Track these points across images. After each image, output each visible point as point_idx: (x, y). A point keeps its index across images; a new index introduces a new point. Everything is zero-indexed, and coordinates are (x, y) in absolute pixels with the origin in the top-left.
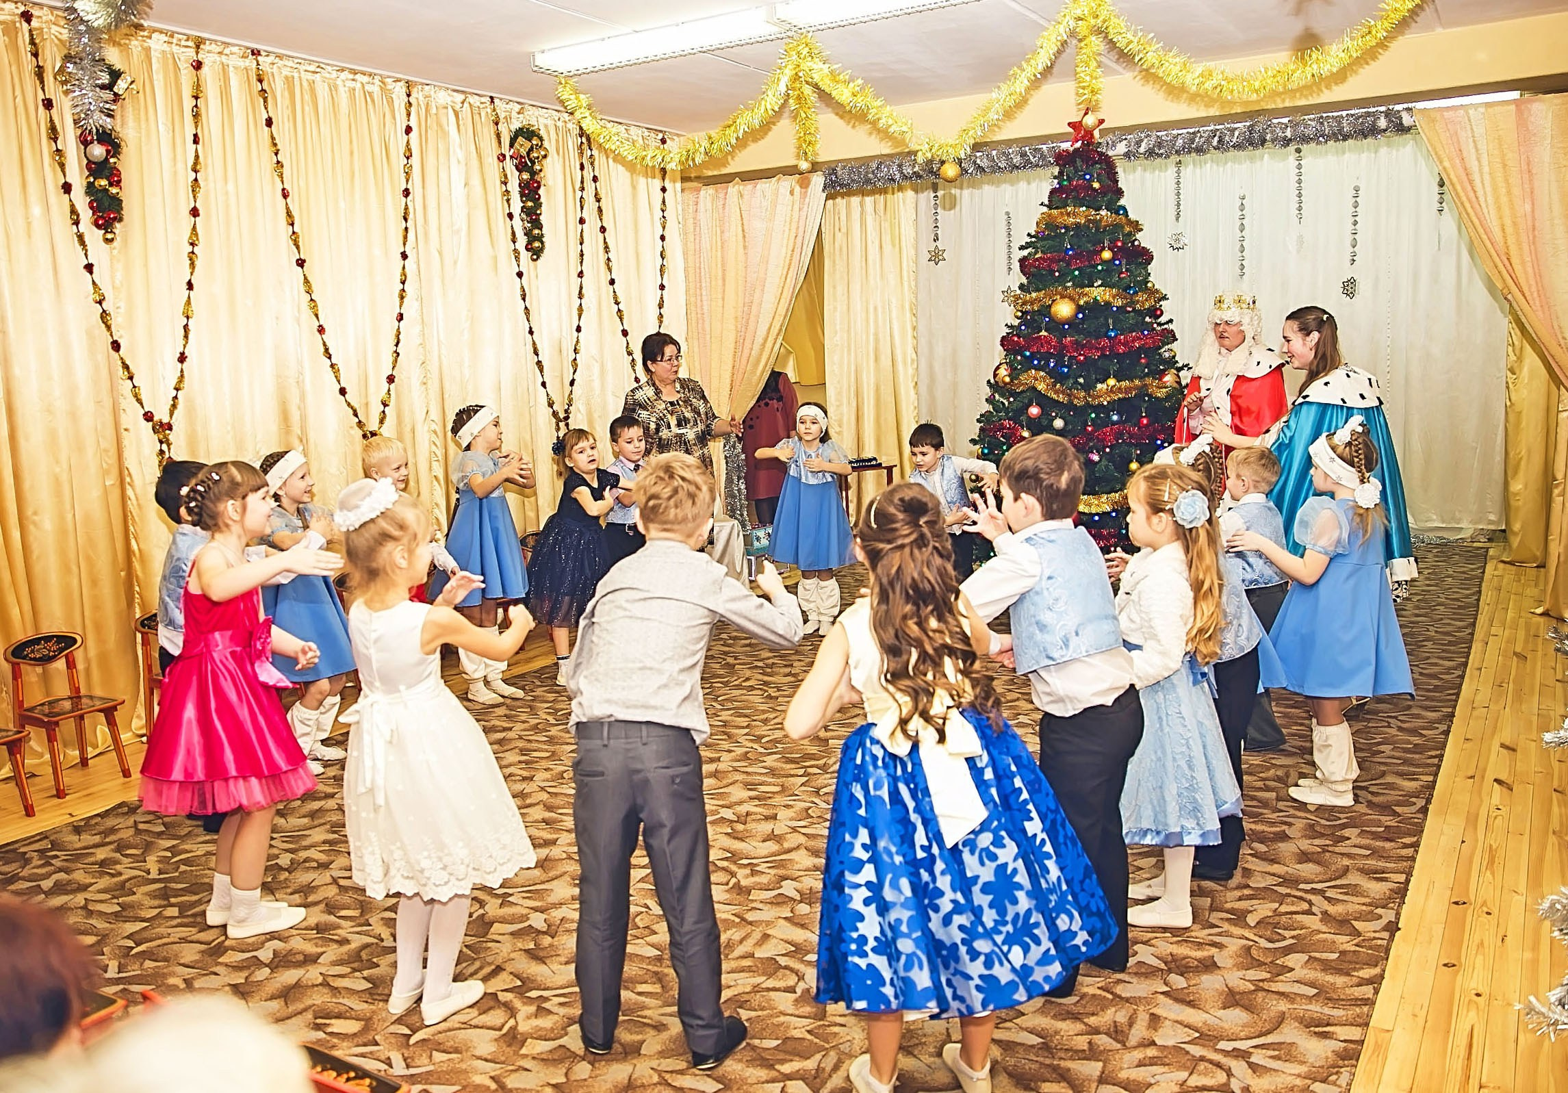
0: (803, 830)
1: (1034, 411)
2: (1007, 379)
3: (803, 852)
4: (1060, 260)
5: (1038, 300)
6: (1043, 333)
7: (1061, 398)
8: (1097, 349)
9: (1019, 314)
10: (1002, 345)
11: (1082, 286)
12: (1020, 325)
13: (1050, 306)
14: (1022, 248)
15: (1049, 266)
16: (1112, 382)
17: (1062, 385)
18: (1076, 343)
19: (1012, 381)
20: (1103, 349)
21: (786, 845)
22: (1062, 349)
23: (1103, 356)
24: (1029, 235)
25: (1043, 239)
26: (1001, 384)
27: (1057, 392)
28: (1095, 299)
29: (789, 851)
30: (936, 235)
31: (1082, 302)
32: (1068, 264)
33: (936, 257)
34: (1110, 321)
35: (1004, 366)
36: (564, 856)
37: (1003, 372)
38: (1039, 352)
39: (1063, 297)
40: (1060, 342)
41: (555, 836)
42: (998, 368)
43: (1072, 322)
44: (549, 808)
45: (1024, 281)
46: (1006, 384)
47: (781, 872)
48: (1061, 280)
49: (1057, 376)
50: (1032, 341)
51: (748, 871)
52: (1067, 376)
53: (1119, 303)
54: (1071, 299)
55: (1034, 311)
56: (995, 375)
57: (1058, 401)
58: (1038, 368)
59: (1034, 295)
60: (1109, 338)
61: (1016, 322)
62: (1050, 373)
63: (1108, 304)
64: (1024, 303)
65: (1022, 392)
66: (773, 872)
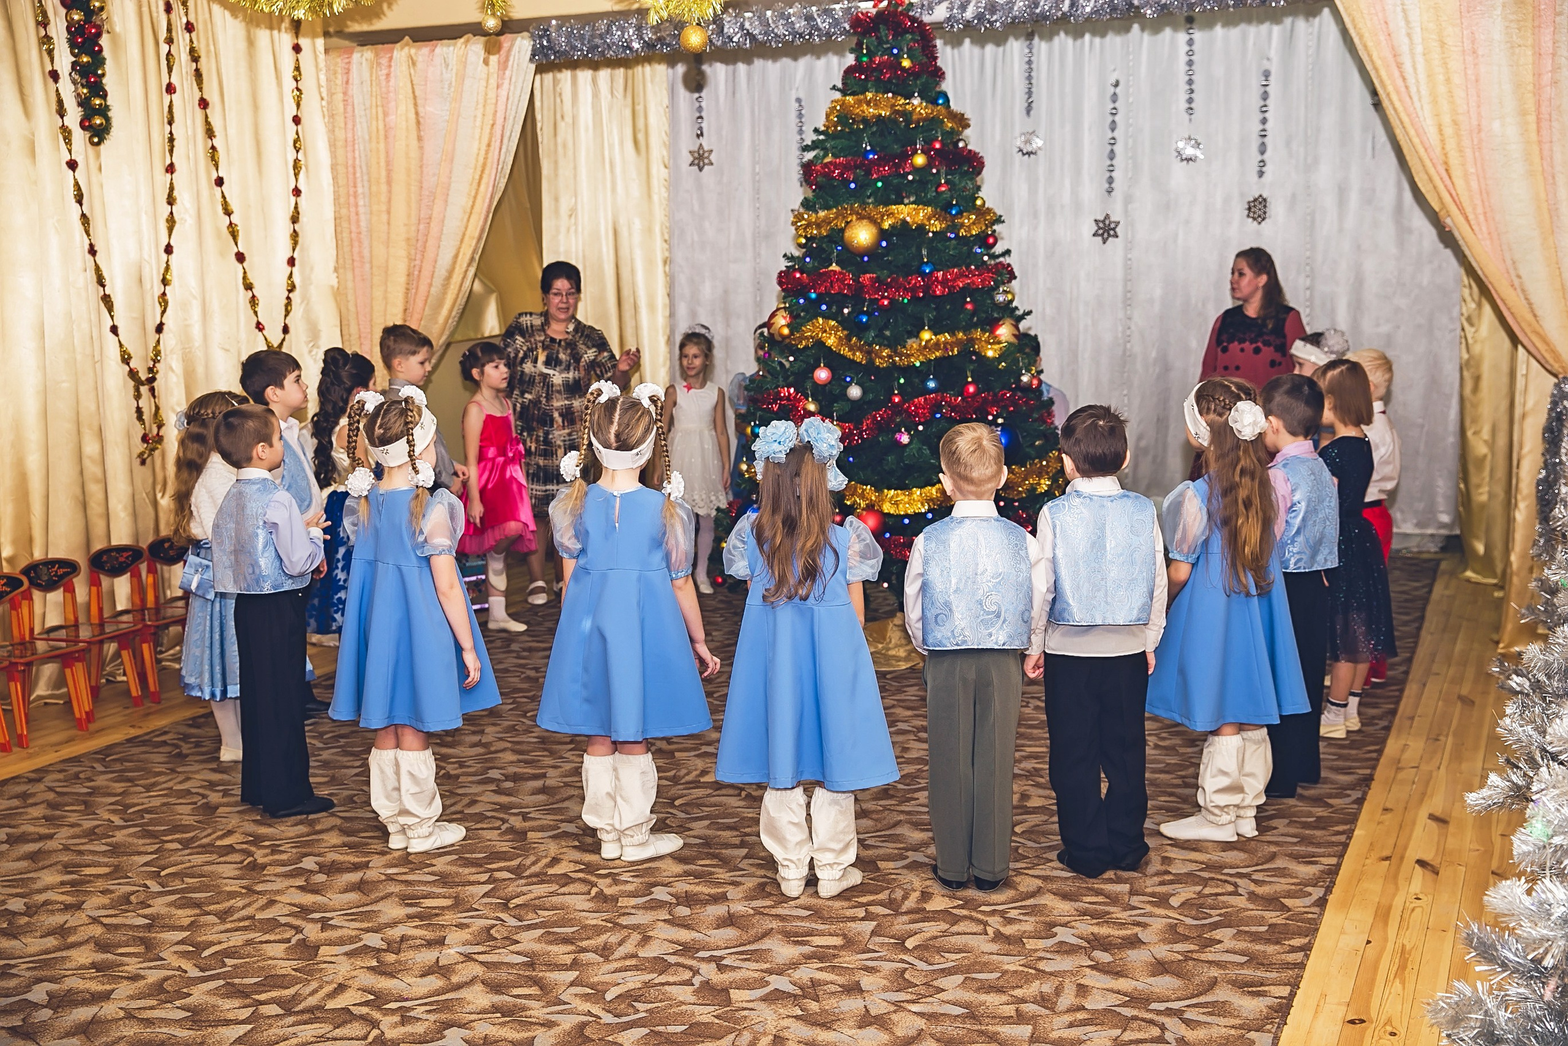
0: (481, 958)
1: (822, 374)
2: (786, 331)
3: (478, 987)
4: (856, 167)
5: (827, 221)
6: (834, 267)
7: (858, 356)
8: (905, 289)
9: (803, 241)
10: (780, 283)
12: (805, 256)
13: (842, 230)
14: (806, 149)
15: (841, 174)
16: (926, 335)
17: (860, 339)
18: (878, 279)
19: (792, 333)
20: (914, 290)
21: (455, 979)
22: (859, 288)
23: (915, 299)
24: (816, 130)
28: (904, 221)
29: (459, 987)
32: (868, 173)
34: (924, 252)
35: (782, 313)
36: (122, 1014)
37: (781, 321)
38: (828, 294)
39: (861, 218)
41: (108, 987)
43: (873, 252)
44: (102, 946)
45: (810, 195)
46: (784, 337)
47: (443, 1017)
48: (857, 195)
49: (853, 328)
50: (817, 277)
51: (396, 1018)
52: (865, 328)
53: (936, 226)
54: (873, 221)
57: (853, 361)
58: (826, 317)
59: (822, 214)
60: (923, 274)
61: (797, 253)
62: (844, 322)
63: (921, 228)
64: (809, 225)
65: (806, 348)
66: (432, 1017)
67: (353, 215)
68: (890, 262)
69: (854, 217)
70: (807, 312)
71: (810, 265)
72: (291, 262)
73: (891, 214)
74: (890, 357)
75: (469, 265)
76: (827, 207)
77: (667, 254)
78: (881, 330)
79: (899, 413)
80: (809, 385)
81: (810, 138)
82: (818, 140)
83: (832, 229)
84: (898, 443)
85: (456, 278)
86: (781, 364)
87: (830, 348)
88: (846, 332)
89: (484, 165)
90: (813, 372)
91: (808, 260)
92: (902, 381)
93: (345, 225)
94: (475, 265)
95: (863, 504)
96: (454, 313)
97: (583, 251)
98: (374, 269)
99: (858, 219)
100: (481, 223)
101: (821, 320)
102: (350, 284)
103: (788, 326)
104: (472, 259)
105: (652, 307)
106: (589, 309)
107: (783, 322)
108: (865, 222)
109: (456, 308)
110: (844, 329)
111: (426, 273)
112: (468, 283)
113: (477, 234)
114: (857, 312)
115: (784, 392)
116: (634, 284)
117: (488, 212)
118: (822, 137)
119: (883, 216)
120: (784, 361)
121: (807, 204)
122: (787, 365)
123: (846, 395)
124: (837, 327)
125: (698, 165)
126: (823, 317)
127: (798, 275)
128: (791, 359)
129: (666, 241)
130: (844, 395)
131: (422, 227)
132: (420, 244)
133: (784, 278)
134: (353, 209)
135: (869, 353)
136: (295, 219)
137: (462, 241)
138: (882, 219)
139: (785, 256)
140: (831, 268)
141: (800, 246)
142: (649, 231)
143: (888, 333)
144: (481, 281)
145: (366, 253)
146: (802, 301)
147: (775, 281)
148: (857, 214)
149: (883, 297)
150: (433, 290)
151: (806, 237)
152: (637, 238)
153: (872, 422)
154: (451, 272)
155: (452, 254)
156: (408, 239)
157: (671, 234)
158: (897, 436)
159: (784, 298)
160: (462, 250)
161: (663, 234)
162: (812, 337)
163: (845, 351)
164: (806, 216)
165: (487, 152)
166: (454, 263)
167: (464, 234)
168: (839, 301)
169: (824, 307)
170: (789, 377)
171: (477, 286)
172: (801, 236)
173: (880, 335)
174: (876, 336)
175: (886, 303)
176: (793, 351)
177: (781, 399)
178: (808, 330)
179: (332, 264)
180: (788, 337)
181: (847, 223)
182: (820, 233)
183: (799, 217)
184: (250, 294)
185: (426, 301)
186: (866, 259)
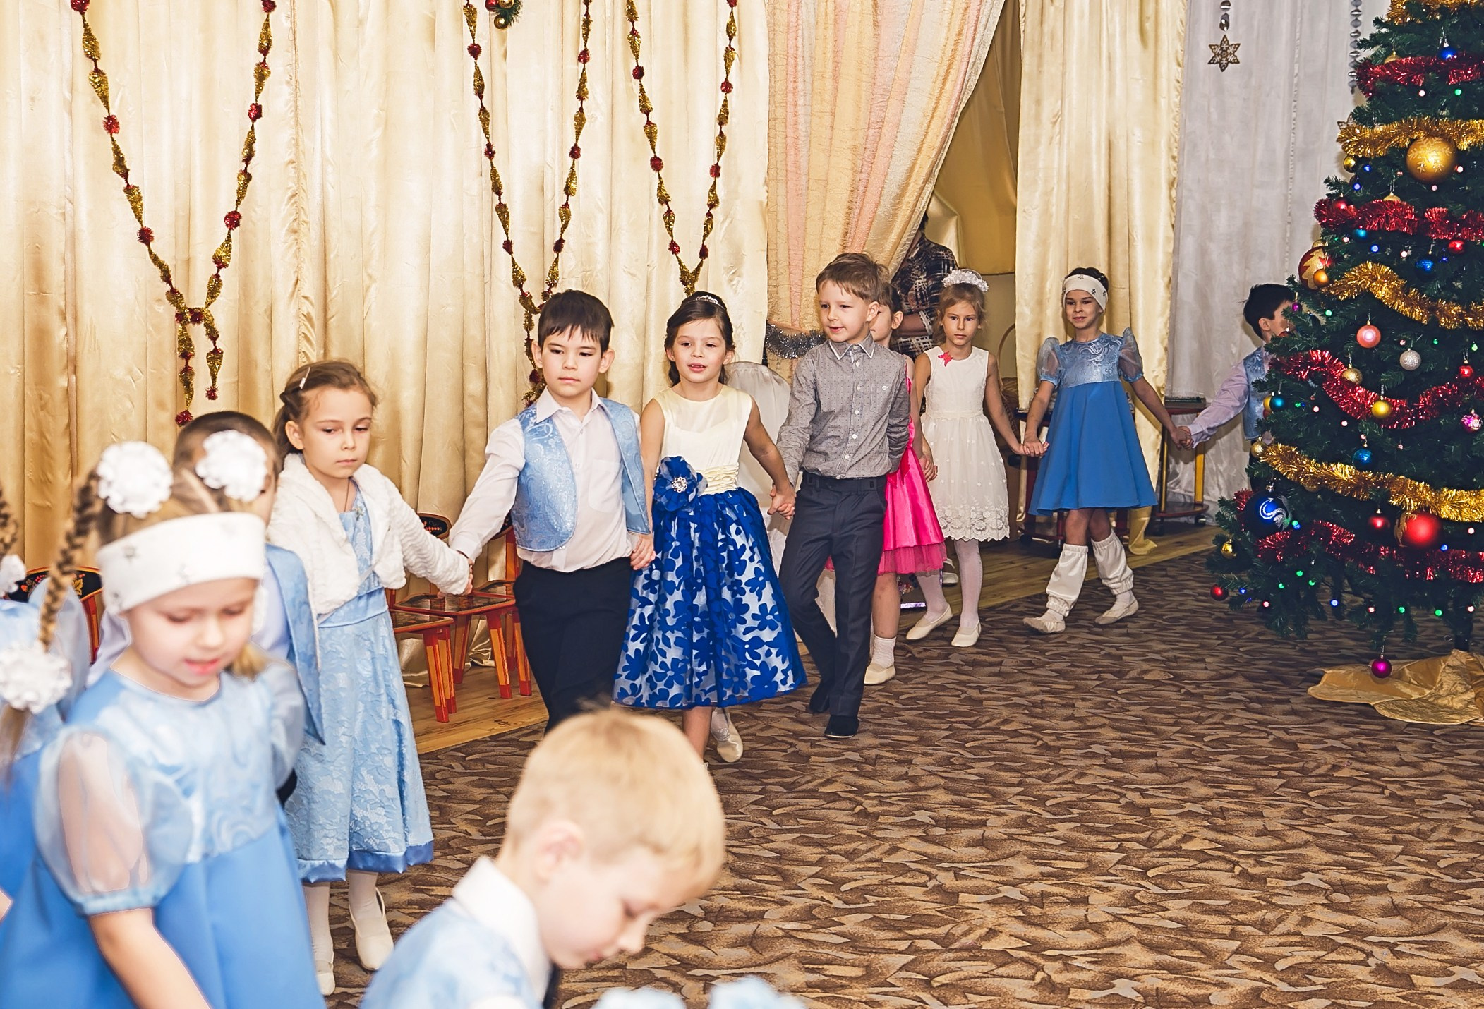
1: (1368, 335)
2: (1323, 278)
4: (1428, 69)
5: (1385, 138)
6: (1391, 197)
7: (1417, 314)
9: (1353, 162)
10: (1319, 216)
11: (1466, 119)
12: (1354, 181)
13: (1405, 151)
14: (1364, 44)
15: (1408, 79)
17: (1421, 292)
19: (1331, 280)
22: (1423, 227)
24: (1378, 22)
25: (1402, 29)
26: (1311, 285)
27: (1409, 304)
30: (1226, 17)
31: (1464, 145)
32: (1444, 77)
33: (1223, 56)
35: (1320, 254)
37: (1318, 264)
38: (1382, 231)
39: (1430, 135)
40: (1420, 216)
42: (1307, 256)
43: (1444, 179)
45: (1364, 102)
46: (1321, 285)
48: (1429, 106)
49: (1411, 275)
50: (1368, 208)
52: (1428, 277)
54: (1447, 139)
55: (1378, 160)
56: (1302, 269)
58: (1376, 260)
59: (1379, 129)
62: (1401, 269)
64: (1361, 142)
65: (1349, 300)
67: (790, 115)
68: (1468, 193)
69: (1422, 134)
70: (1353, 254)
71: (1360, 194)
72: (716, 171)
73: (1473, 131)
74: (1460, 316)
75: (926, 181)
76: (1386, 120)
77: (1174, 174)
78: (1450, 281)
79: (1469, 390)
80: (1349, 347)
81: (1368, 30)
82: (1380, 33)
83: (1392, 148)
84: (1467, 428)
85: (910, 197)
86: (1314, 319)
87: (1380, 301)
88: (1402, 282)
89: (953, 57)
90: (1356, 332)
91: (1357, 187)
92: (1475, 348)
93: (780, 127)
94: (933, 180)
95: (1414, 506)
96: (904, 239)
97: (1068, 167)
98: (811, 182)
99: (1426, 136)
100: (944, 129)
101: (1370, 265)
102: (781, 200)
103: (1326, 270)
104: (931, 173)
105: (1150, 241)
106: (1071, 240)
107: (1320, 266)
108: (1436, 140)
109: (907, 234)
110: (1400, 278)
111: (873, 190)
112: (922, 204)
113: (938, 144)
114: (1419, 255)
115: (1317, 355)
116: (1129, 210)
117: (953, 116)
118: (1384, 30)
119: (1460, 133)
120: (1318, 316)
121: (1360, 116)
122: (1323, 321)
123: (1398, 363)
124: (1391, 275)
125: (1220, 63)
126: (1374, 262)
127: (1343, 206)
128: (1329, 313)
129: (1174, 158)
130: (1395, 363)
131: (872, 132)
132: (868, 152)
133: (1324, 210)
134: (791, 109)
135: (1432, 310)
136: (723, 119)
137: (919, 152)
138: (1460, 138)
139: (1327, 181)
140: (1387, 199)
141: (1348, 168)
142: (1151, 145)
143: (1459, 285)
144: (938, 200)
145: (804, 164)
146: (1346, 240)
147: (1312, 214)
148: (1427, 129)
149: (1456, 239)
150: (881, 210)
151: (1356, 158)
152: (1136, 154)
153: (1432, 400)
154: (903, 189)
155: (906, 168)
156: (855, 147)
157: (1181, 149)
158: (1465, 419)
159: (1323, 234)
160: (919, 161)
161: (1170, 149)
162: (1357, 286)
163: (1400, 306)
164: (1358, 131)
165: (956, 43)
166: (909, 177)
167: (922, 143)
168: (1398, 241)
169: (1375, 249)
170: (1324, 336)
171: (934, 208)
172: (1349, 156)
173: (1448, 287)
174: (1443, 288)
175: (1458, 245)
176: (1331, 303)
177: (1313, 364)
178: (1353, 277)
179: (763, 175)
180: (1325, 285)
181: (1413, 141)
182: (1375, 153)
183: (1348, 132)
184: (665, 208)
185: (871, 222)
186: (1434, 188)
